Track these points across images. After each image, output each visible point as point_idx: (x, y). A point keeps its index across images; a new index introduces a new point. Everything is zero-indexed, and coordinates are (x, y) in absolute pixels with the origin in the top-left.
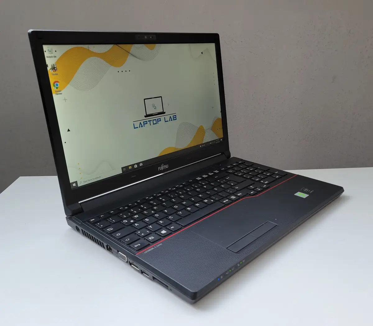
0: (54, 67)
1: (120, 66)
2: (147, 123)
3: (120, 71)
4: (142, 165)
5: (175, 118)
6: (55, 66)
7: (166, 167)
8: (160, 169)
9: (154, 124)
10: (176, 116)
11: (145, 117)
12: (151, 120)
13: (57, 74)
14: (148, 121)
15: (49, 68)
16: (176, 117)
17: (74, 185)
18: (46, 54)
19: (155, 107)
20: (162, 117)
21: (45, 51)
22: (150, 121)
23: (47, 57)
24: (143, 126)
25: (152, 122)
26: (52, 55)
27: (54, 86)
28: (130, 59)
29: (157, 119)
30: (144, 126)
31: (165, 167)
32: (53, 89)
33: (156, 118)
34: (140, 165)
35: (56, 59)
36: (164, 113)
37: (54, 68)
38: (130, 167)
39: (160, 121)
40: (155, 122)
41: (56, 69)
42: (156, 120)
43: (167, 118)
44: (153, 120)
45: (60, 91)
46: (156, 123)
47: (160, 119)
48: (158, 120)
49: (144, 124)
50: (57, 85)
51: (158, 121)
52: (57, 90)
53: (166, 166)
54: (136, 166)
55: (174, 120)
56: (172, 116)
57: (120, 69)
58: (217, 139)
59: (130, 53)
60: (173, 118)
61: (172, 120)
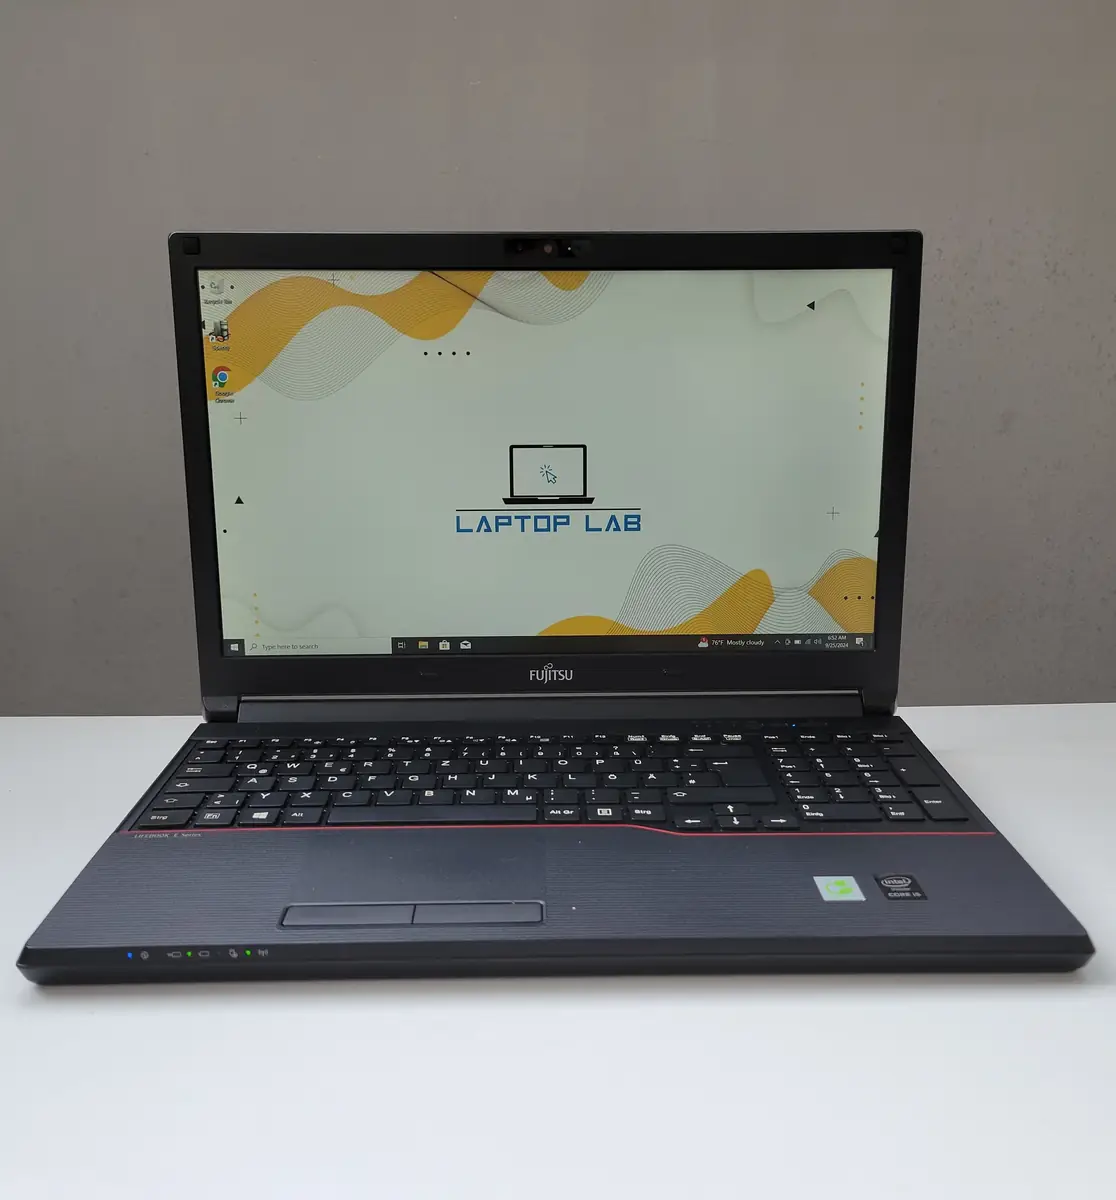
0: (222, 330)
1: (435, 337)
2: (509, 524)
3: (433, 353)
4: (469, 646)
5: (633, 523)
6: (225, 327)
7: (564, 676)
8: (534, 677)
9: (536, 530)
10: (638, 517)
11: (507, 501)
12: (529, 517)
13: (228, 349)
14: (516, 517)
15: (205, 333)
16: (637, 523)
17: (235, 647)
18: (204, 295)
19: (551, 477)
20: (577, 514)
21: (203, 287)
22: (523, 518)
23: (207, 303)
24: (493, 527)
26: (222, 297)
27: (215, 379)
28: (476, 314)
29: (555, 517)
30: (497, 530)
31: (558, 676)
32: (211, 386)
34: (462, 647)
35: (231, 308)
36: (590, 501)
37: (220, 333)
38: (423, 645)
39: (567, 523)
40: (542, 524)
41: (225, 333)
42: (548, 518)
43: (600, 520)
44: (536, 518)
45: (228, 394)
46: (548, 530)
47: (567, 517)
48: (558, 520)
49: (497, 524)
50: (224, 377)
51: (556, 524)
52: (222, 390)
53: (563, 673)
54: (445, 646)
55: (627, 529)
57: (432, 346)
58: (838, 635)
59: (479, 297)
60: (626, 523)
61: (617, 529)
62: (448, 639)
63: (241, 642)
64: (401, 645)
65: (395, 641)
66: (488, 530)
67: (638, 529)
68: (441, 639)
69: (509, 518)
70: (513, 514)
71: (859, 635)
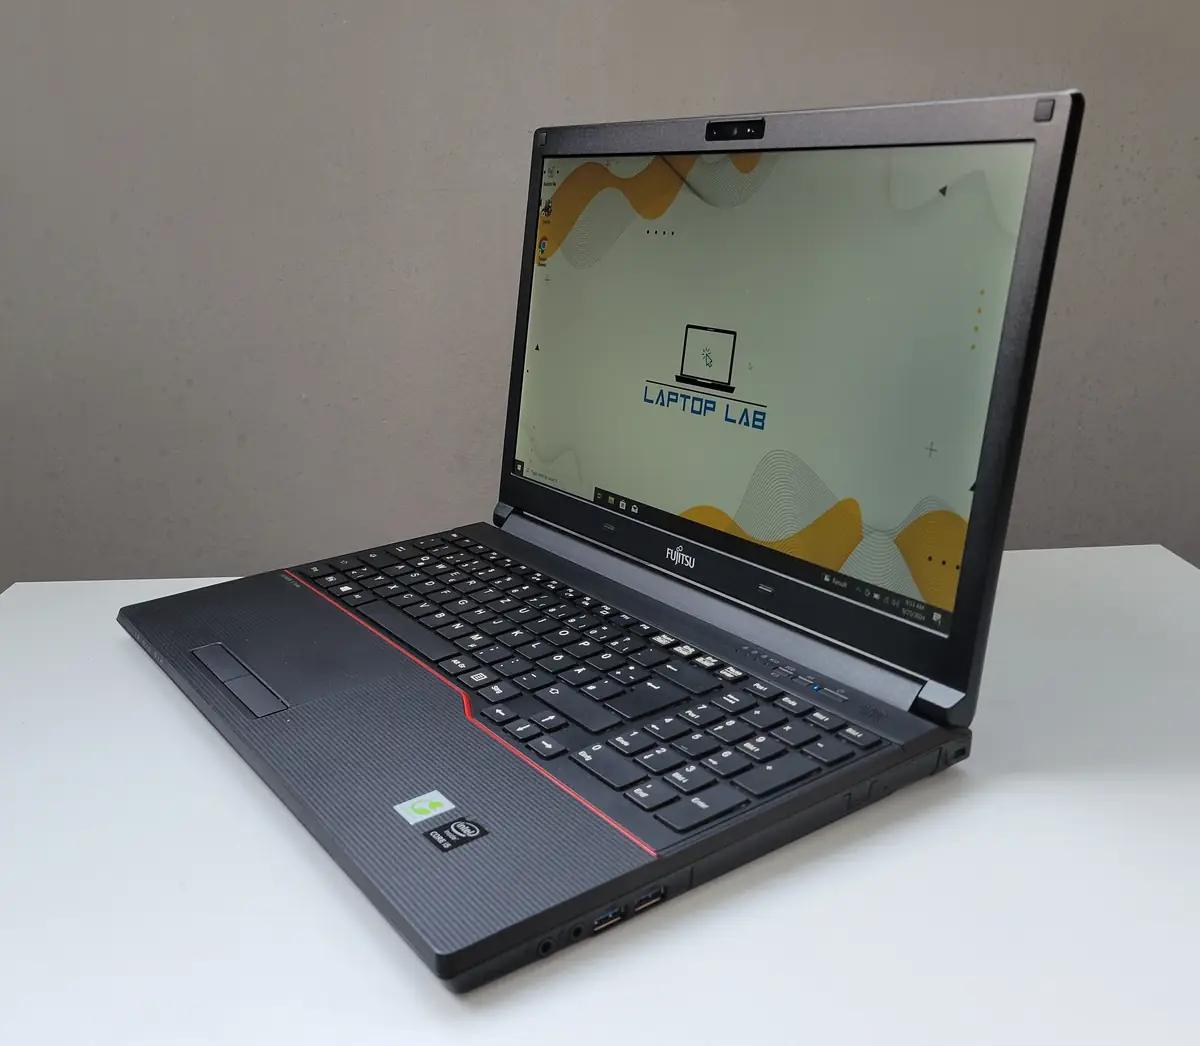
0: (549, 207)
1: (655, 218)
2: (676, 401)
3: (652, 232)
4: (636, 511)
5: (758, 421)
6: (551, 205)
7: (689, 564)
8: (670, 557)
9: (693, 411)
10: (764, 414)
11: (679, 379)
13: (549, 223)
14: (682, 396)
15: (541, 209)
16: (762, 421)
17: (519, 467)
18: (545, 178)
19: (708, 361)
20: (720, 400)
21: (546, 170)
22: (686, 397)
23: (544, 184)
24: (666, 404)
25: (689, 402)
26: (552, 180)
27: (540, 248)
28: (684, 195)
29: (707, 402)
30: (668, 406)
31: (685, 562)
34: (632, 510)
36: (731, 390)
37: (548, 209)
38: (611, 500)
39: (713, 409)
40: (697, 407)
41: (550, 210)
42: (701, 400)
43: (736, 411)
44: (694, 399)
45: (544, 259)
46: (699, 413)
47: (714, 403)
48: (708, 405)
49: (669, 399)
50: (545, 245)
51: (706, 408)
52: (543, 256)
53: (688, 559)
54: (622, 506)
55: (754, 426)
57: (652, 225)
58: (917, 602)
59: (687, 179)
60: (755, 419)
61: (747, 424)
62: (625, 500)
63: (523, 464)
64: (598, 496)
65: (596, 490)
66: (662, 404)
67: (762, 428)
68: (622, 499)
69: (676, 395)
70: (680, 392)
71: (939, 611)
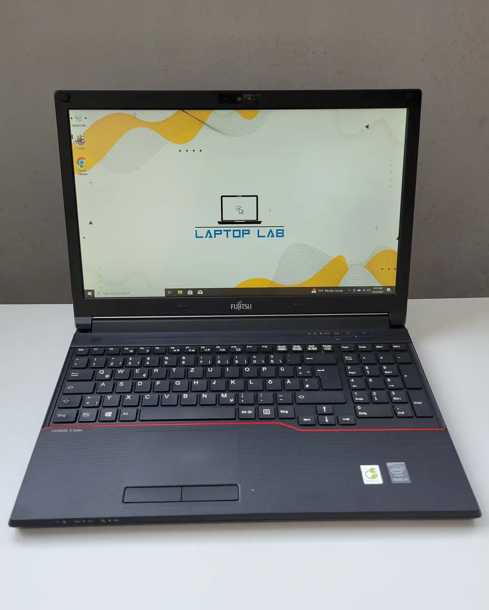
0: (81, 139)
1: (185, 143)
2: (221, 234)
3: (183, 151)
4: (202, 293)
5: (280, 233)
6: (83, 138)
7: (247, 308)
8: (233, 308)
9: (234, 237)
10: (283, 230)
11: (220, 223)
12: (230, 231)
13: (84, 149)
14: (224, 231)
15: (73, 141)
16: (282, 233)
17: (90, 294)
18: (72, 122)
19: (241, 211)
20: (253, 229)
21: (72, 118)
22: (227, 231)
23: (73, 126)
24: (213, 235)
25: (230, 233)
26: (81, 123)
27: (78, 163)
28: (204, 130)
29: (243, 231)
30: (215, 237)
31: (245, 307)
32: (76, 167)
33: (241, 229)
34: (199, 293)
35: (85, 129)
36: (260, 222)
37: (80, 141)
38: (180, 292)
39: (249, 233)
40: (237, 234)
41: (83, 141)
42: (239, 231)
43: (264, 232)
44: (234, 231)
45: (85, 171)
46: (240, 237)
47: (249, 231)
48: (245, 232)
49: (215, 234)
50: (82, 162)
51: (243, 234)
52: (81, 169)
53: (247, 306)
54: (190, 293)
55: (277, 236)
56: (274, 230)
57: (183, 147)
58: (378, 287)
59: (206, 123)
60: (277, 233)
61: (273, 236)
62: (192, 289)
63: (93, 291)
64: (169, 293)
65: (166, 290)
66: (211, 237)
67: (283, 236)
68: (188, 289)
69: (221, 231)
70: (222, 229)
71: (388, 287)
